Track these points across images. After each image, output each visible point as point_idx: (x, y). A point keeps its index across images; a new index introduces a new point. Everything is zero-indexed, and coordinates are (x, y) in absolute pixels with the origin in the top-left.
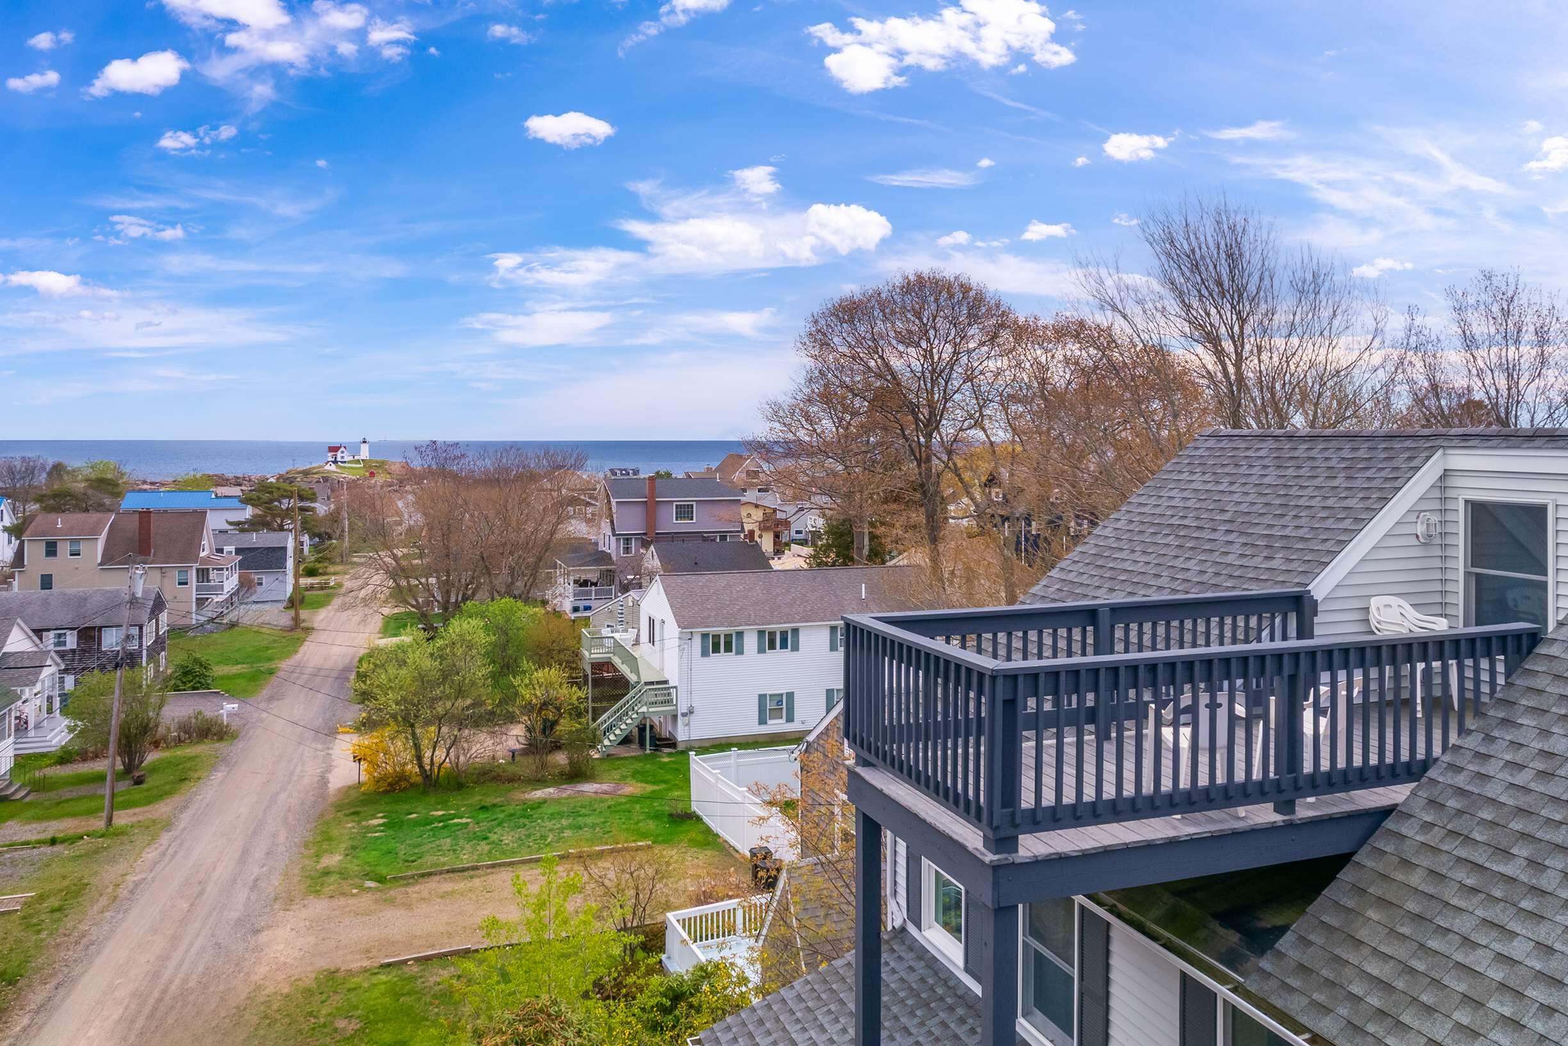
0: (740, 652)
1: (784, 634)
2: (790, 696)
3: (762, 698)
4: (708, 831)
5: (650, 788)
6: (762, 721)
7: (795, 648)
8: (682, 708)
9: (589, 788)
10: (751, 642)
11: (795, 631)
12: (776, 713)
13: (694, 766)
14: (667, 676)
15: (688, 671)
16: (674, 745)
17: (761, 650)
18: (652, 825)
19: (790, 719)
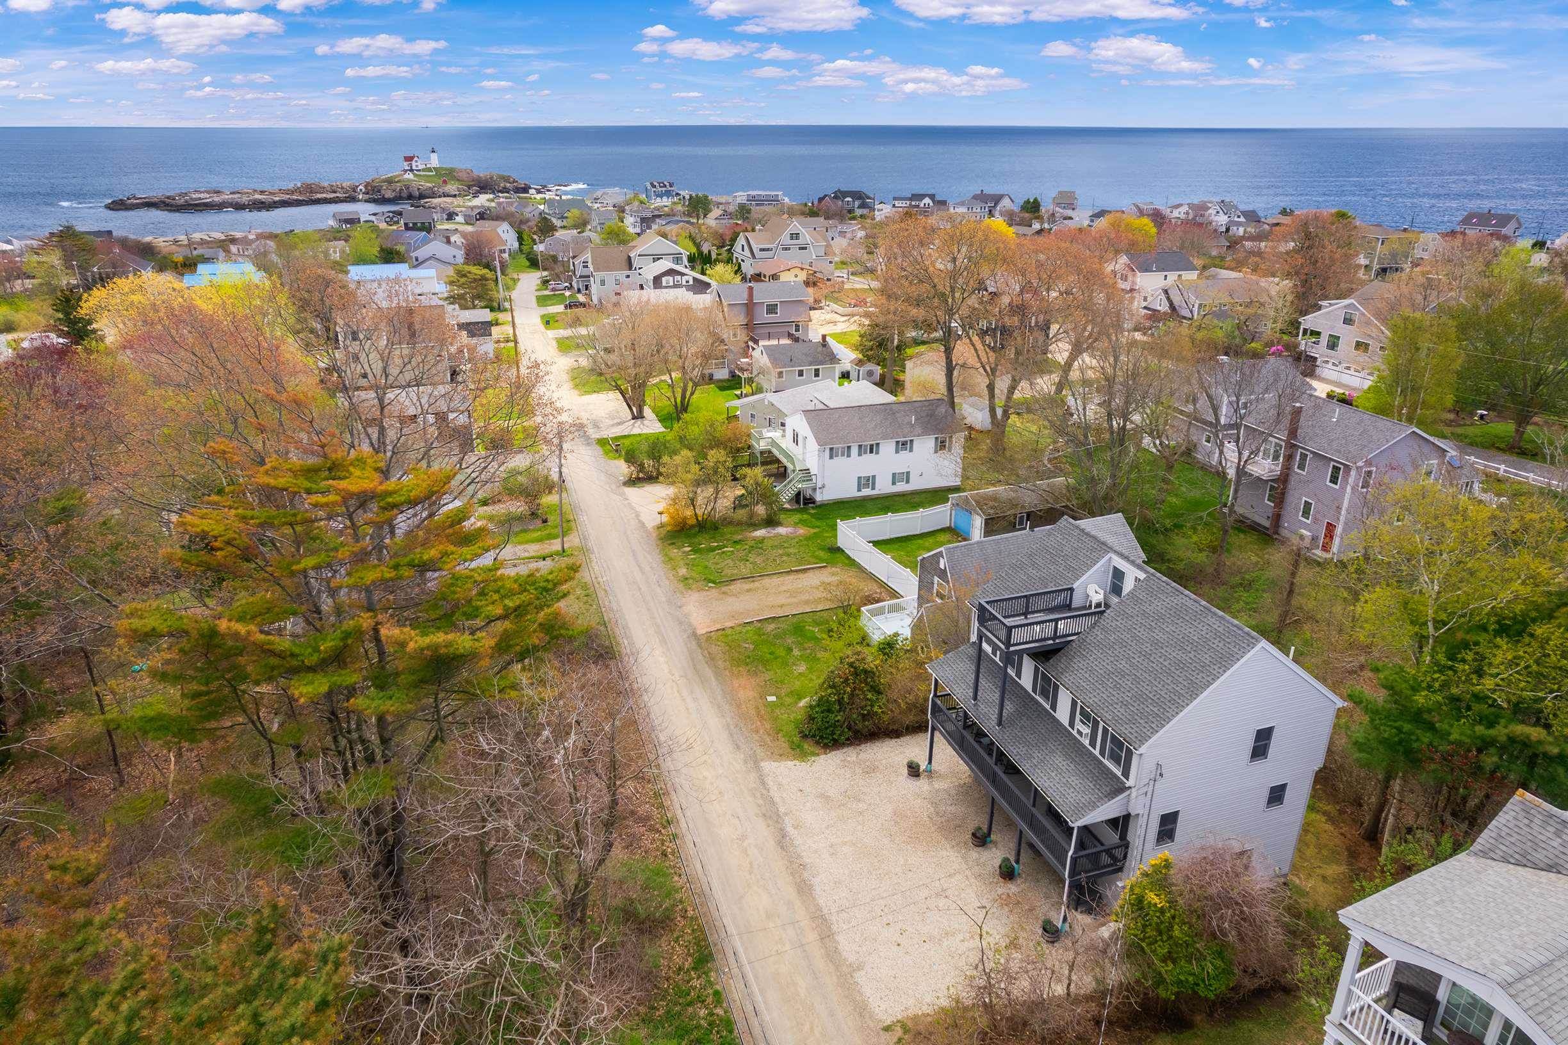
0: (849, 456)
1: (872, 446)
2: (874, 477)
3: (859, 478)
4: (849, 557)
5: (813, 531)
6: (859, 490)
7: (877, 453)
8: (819, 485)
9: (781, 530)
10: (854, 451)
11: (878, 444)
12: (867, 486)
13: (839, 527)
14: (809, 466)
15: (822, 467)
16: (814, 502)
17: (860, 455)
18: (822, 554)
19: (873, 488)
